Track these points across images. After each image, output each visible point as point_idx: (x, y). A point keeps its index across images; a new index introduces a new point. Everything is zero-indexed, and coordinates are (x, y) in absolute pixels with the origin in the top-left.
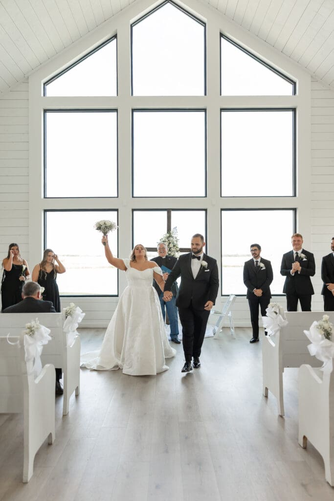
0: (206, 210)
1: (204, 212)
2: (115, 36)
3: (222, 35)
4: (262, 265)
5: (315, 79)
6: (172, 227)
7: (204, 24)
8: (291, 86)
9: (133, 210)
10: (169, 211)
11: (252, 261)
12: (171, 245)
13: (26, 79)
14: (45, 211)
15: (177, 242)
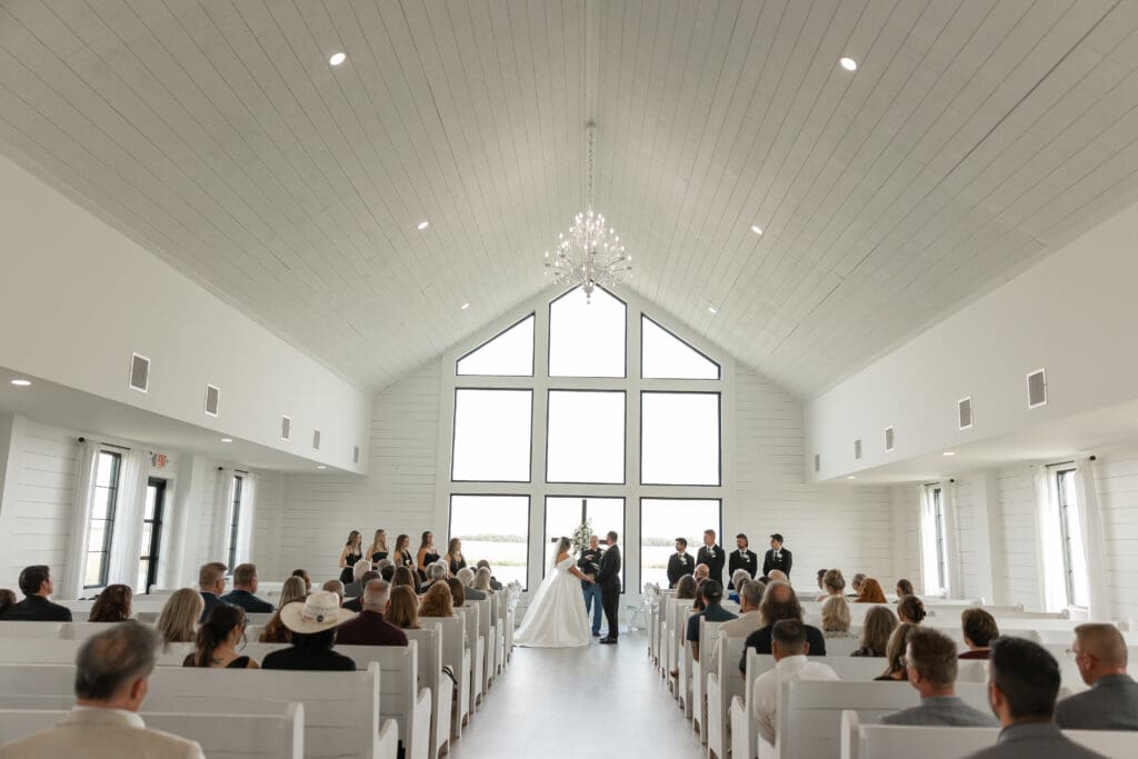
0: (624, 498)
1: (622, 501)
2: (533, 314)
3: (642, 315)
4: (683, 559)
5: (738, 363)
6: (588, 517)
7: (625, 304)
8: (716, 368)
9: (546, 496)
10: (585, 498)
11: (676, 555)
12: (586, 537)
13: (440, 357)
15: (592, 532)
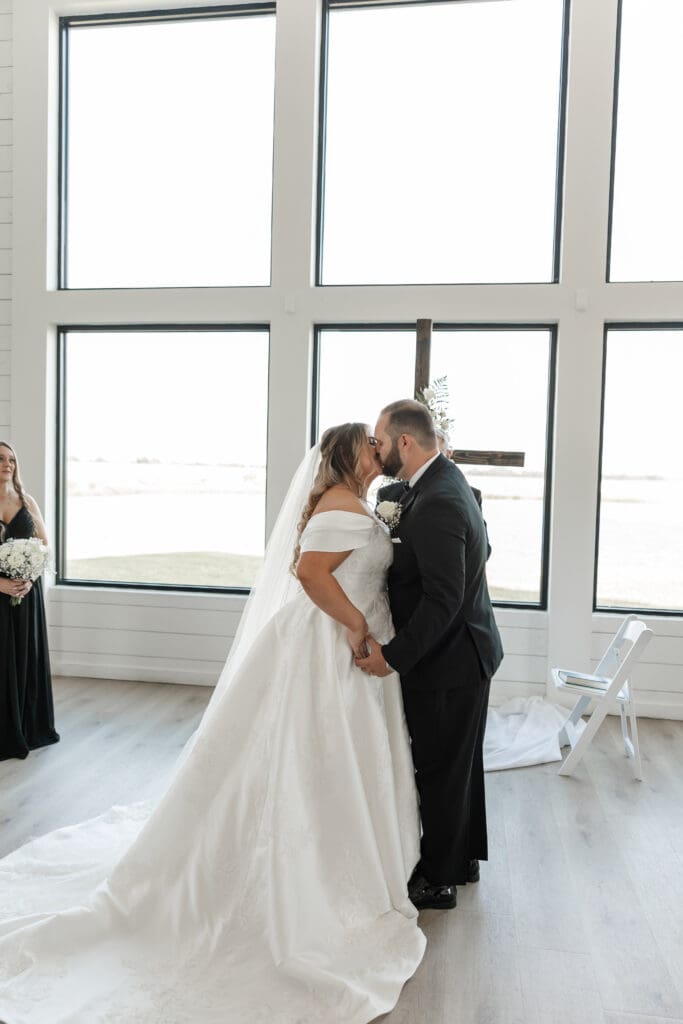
0: (553, 328)
1: (546, 335)
9: (318, 328)
10: (422, 329)
14: (62, 329)
15: (444, 427)
